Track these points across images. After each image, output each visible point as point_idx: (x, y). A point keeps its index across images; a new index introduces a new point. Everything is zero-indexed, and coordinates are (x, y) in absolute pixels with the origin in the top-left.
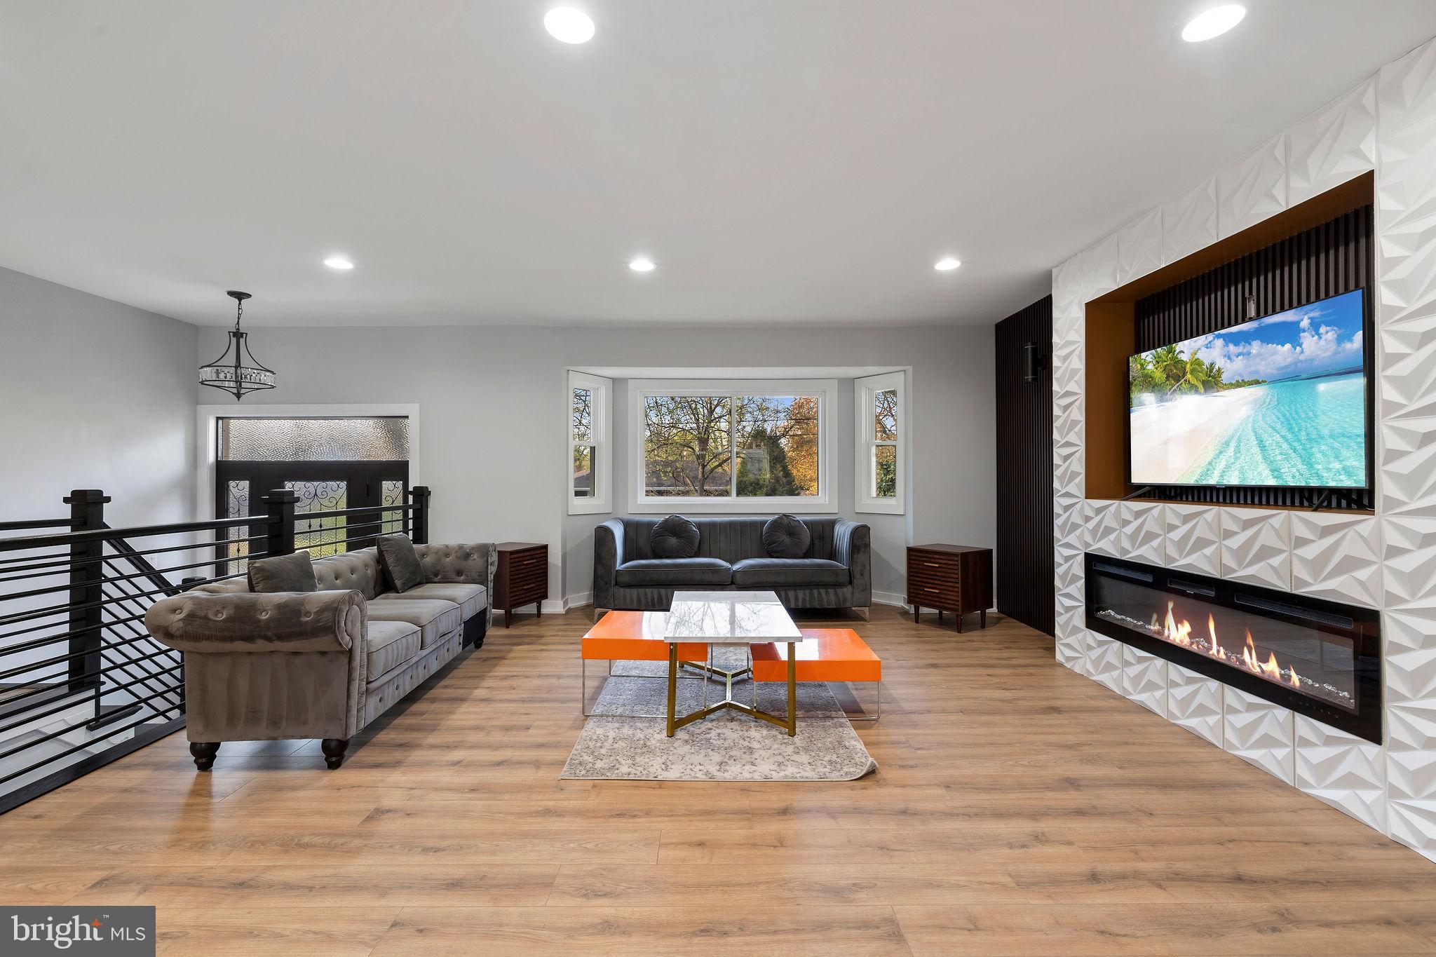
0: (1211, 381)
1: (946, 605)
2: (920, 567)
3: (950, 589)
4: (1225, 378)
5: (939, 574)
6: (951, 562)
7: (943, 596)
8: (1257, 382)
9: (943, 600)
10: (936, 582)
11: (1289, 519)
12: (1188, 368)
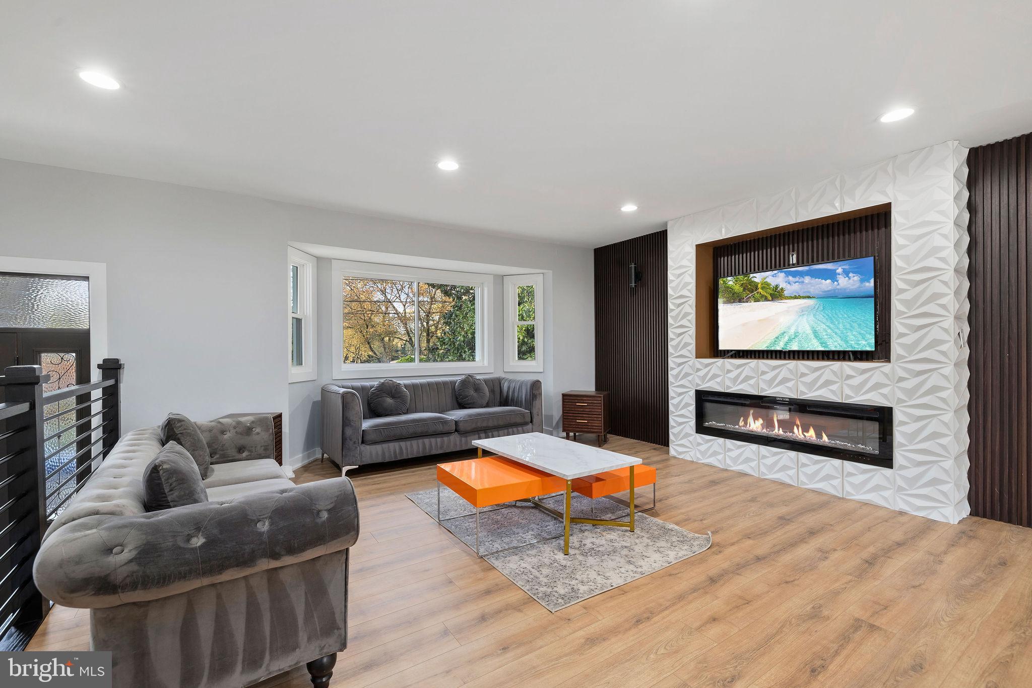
0: (776, 295)
1: (592, 430)
2: (573, 406)
3: (595, 419)
4: (786, 293)
5: (587, 410)
6: (595, 402)
7: (589, 424)
8: (809, 297)
9: (589, 427)
10: (585, 415)
11: (842, 366)
12: (759, 286)
